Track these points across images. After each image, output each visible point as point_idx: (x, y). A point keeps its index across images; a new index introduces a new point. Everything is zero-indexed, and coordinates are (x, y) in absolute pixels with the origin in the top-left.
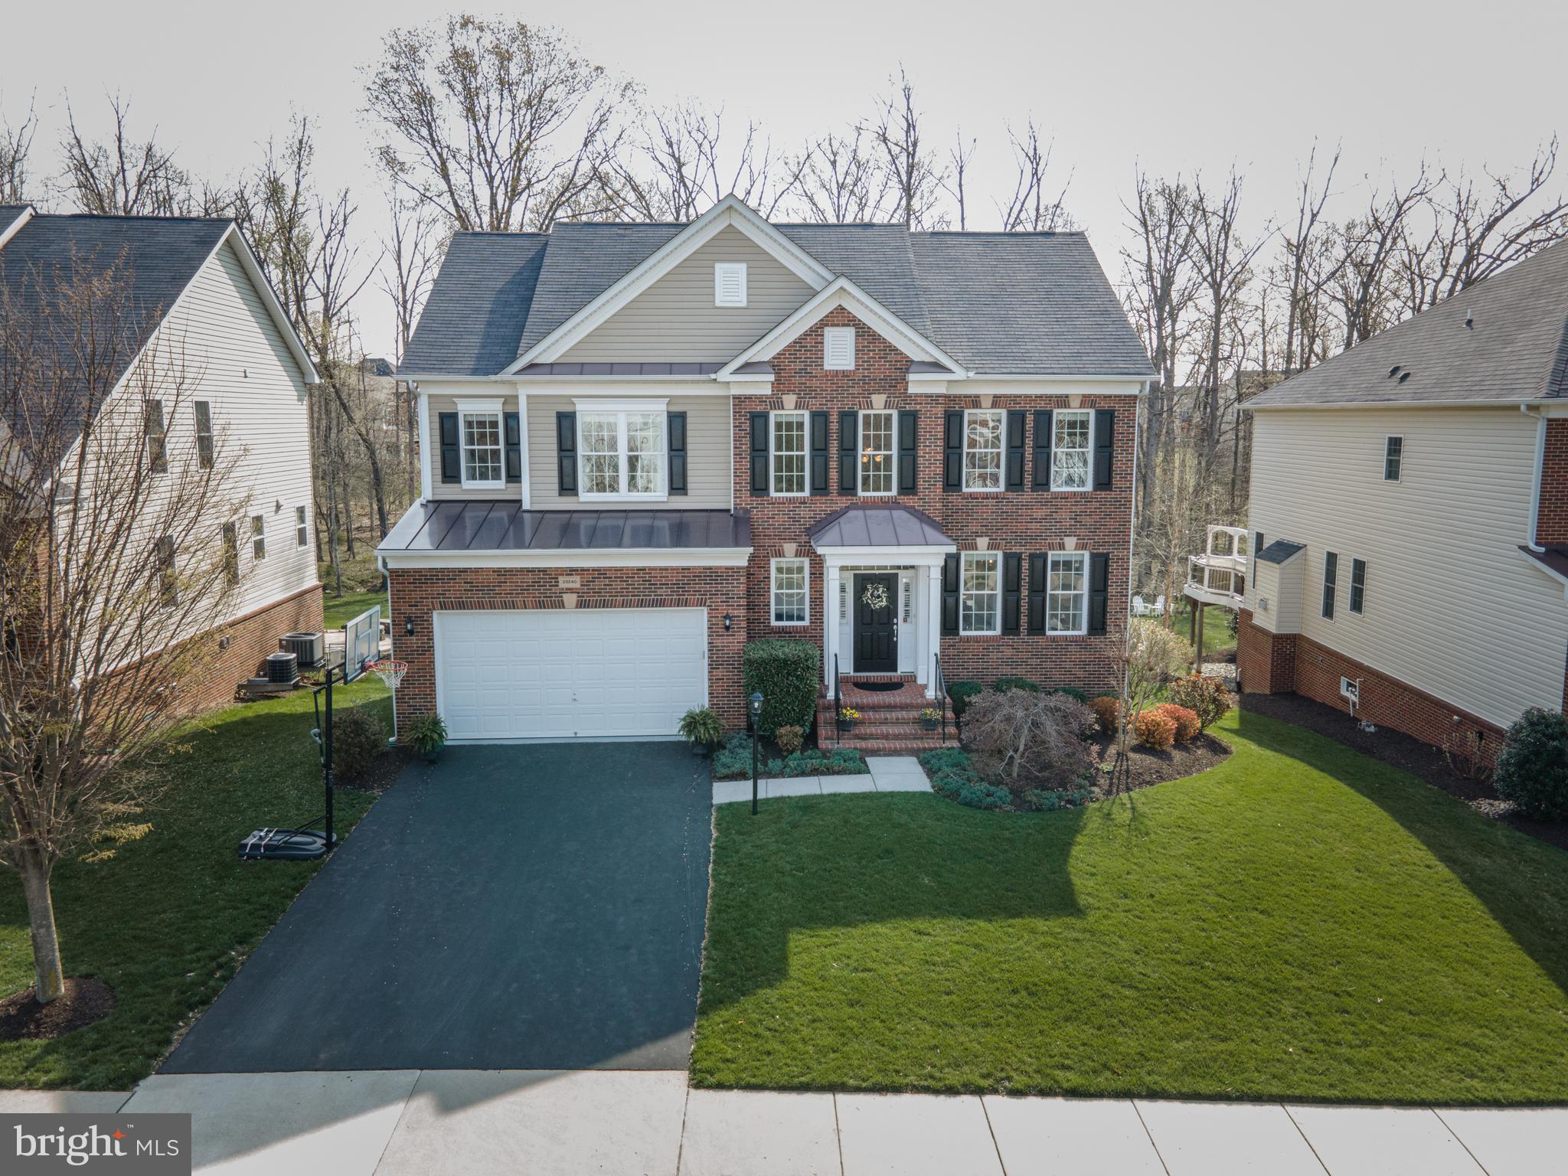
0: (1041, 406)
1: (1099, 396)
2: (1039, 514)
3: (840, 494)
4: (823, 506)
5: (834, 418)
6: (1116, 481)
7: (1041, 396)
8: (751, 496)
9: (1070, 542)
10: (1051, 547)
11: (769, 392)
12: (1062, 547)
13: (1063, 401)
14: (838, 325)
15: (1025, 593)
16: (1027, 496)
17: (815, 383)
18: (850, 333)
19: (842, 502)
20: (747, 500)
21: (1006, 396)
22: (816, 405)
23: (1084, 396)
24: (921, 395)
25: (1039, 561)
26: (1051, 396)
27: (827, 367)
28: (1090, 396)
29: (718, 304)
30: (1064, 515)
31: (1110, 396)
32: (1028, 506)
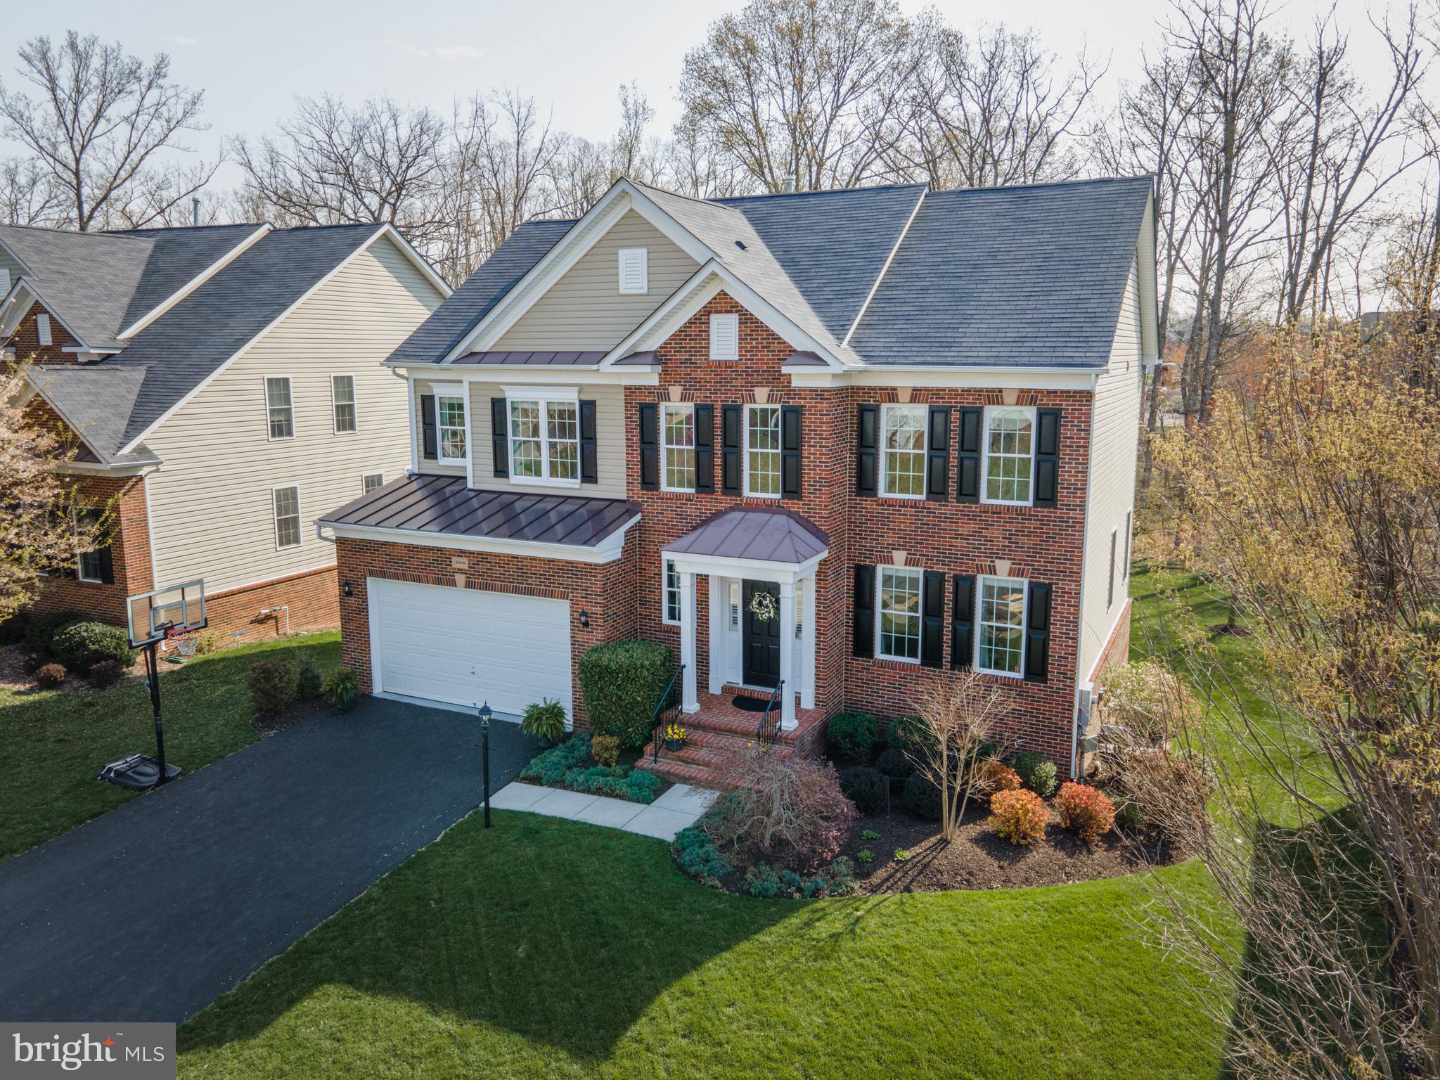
0: (969, 401)
1: (1041, 391)
2: (966, 529)
3: (724, 494)
4: (709, 504)
5: (718, 412)
6: (1063, 496)
7: (968, 390)
8: (642, 489)
9: (1003, 566)
10: (980, 569)
11: (657, 383)
12: (993, 571)
13: (995, 397)
14: (720, 312)
15: (948, 619)
16: (952, 507)
17: (700, 374)
18: (733, 319)
19: (727, 501)
20: (639, 494)
21: (927, 389)
22: (700, 397)
23: (1022, 391)
24: (805, 389)
25: (965, 586)
26: (981, 390)
27: (713, 357)
28: (1029, 391)
29: (622, 291)
30: (996, 533)
31: (1055, 392)
32: (953, 519)
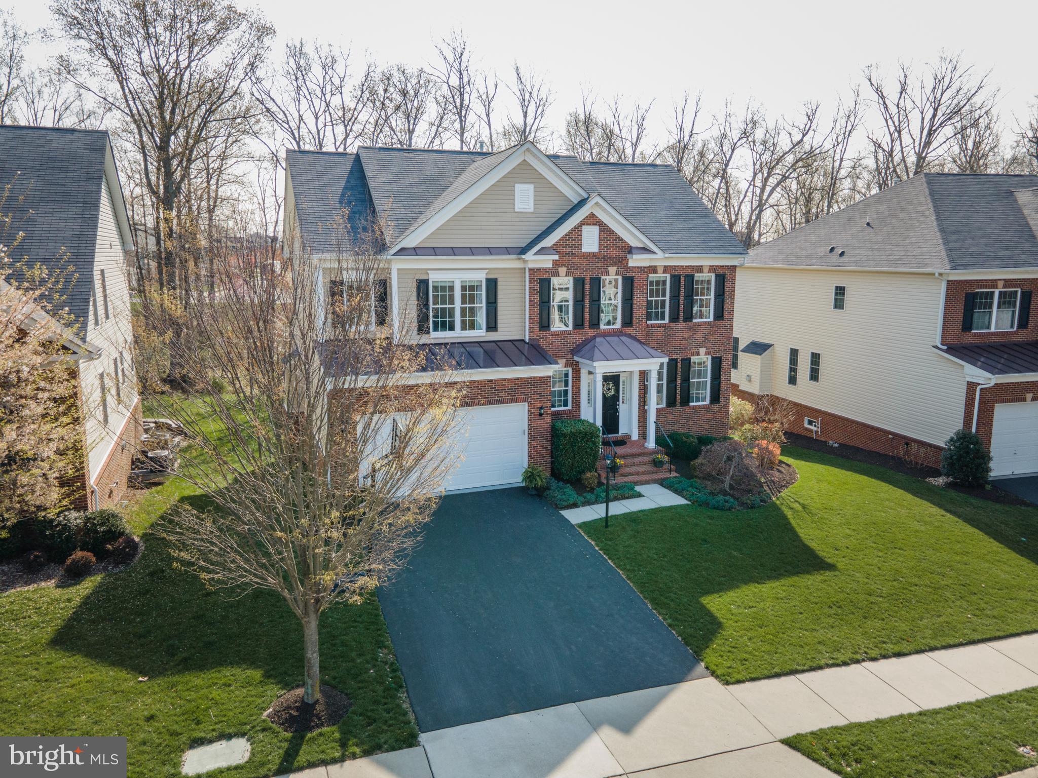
0: (688, 272)
1: (718, 266)
2: (686, 335)
3: (590, 328)
4: (581, 335)
5: (587, 282)
6: (726, 315)
7: (688, 267)
8: (540, 331)
9: (702, 351)
10: (693, 354)
11: (551, 266)
12: (698, 354)
13: (700, 269)
14: (590, 225)
15: (679, 382)
16: (681, 325)
17: (577, 260)
18: (595, 230)
19: (591, 333)
20: (537, 334)
21: (670, 266)
22: (577, 273)
23: (710, 266)
24: (635, 267)
25: (687, 362)
26: (693, 266)
27: (583, 250)
28: (713, 266)
29: (516, 210)
30: (700, 335)
31: (723, 266)
32: (681, 331)
